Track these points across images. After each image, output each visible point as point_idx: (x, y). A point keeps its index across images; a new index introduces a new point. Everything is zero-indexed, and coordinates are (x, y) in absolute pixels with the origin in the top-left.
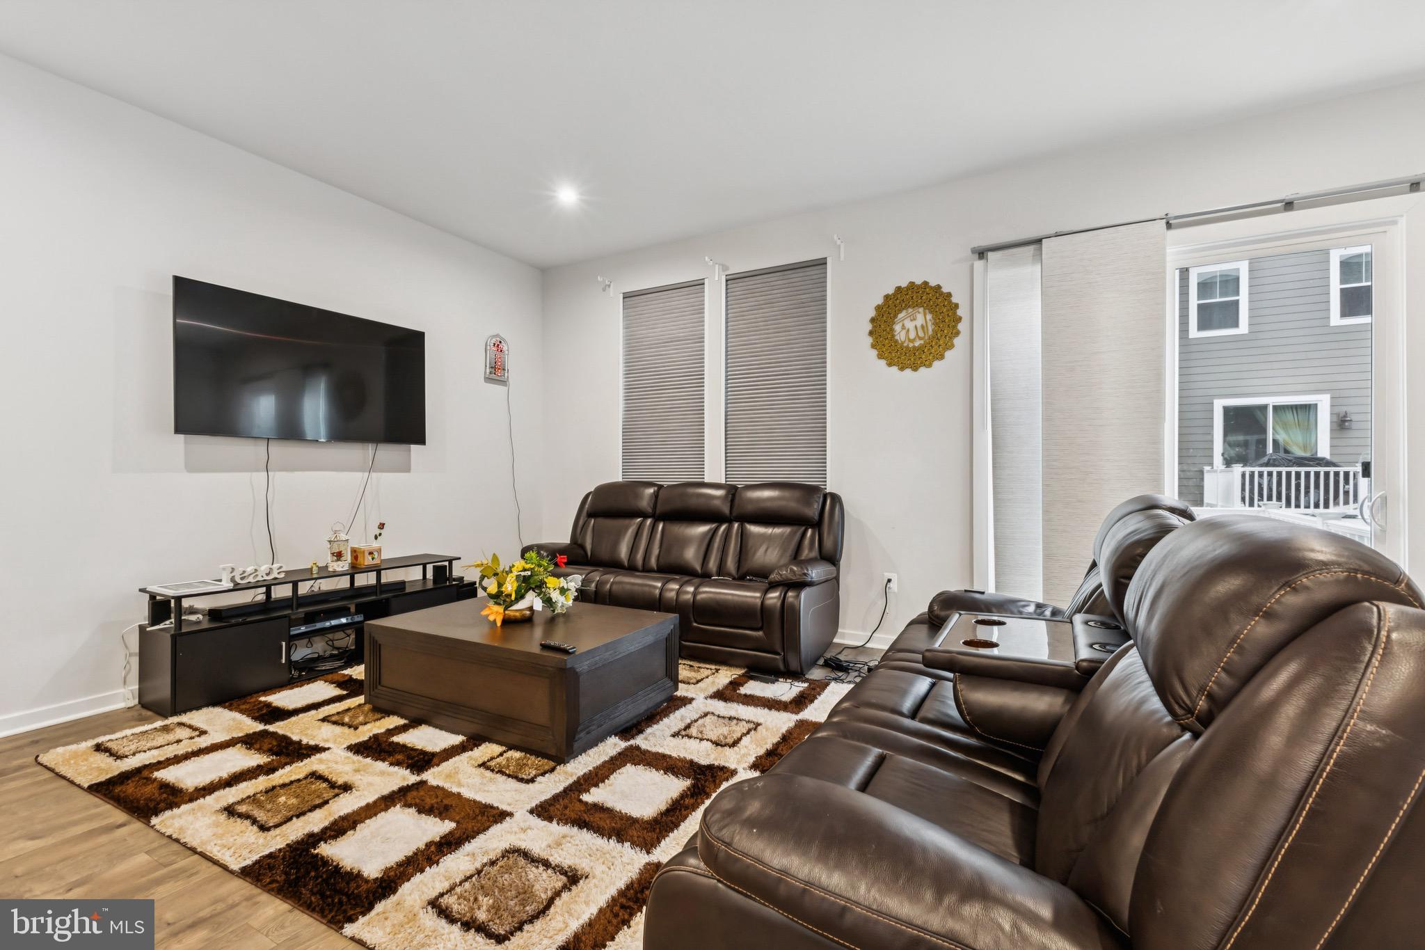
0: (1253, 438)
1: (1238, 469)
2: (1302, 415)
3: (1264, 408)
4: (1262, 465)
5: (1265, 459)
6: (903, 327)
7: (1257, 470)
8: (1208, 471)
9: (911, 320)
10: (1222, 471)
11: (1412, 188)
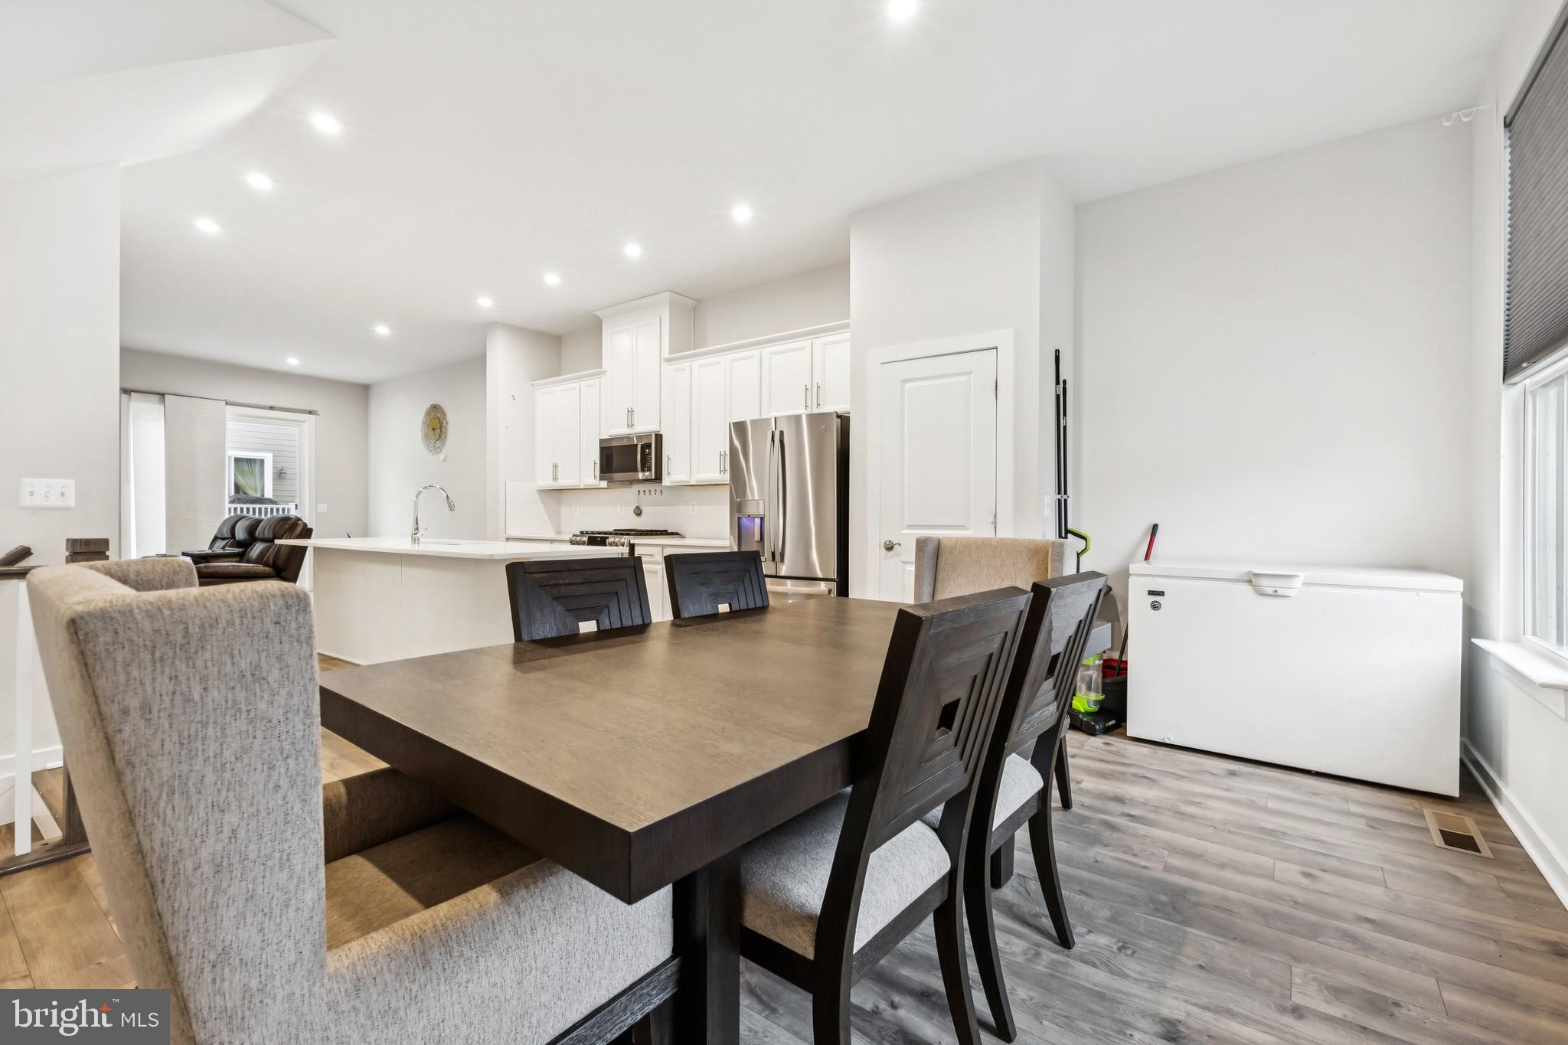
2: (254, 466)
11: (310, 413)
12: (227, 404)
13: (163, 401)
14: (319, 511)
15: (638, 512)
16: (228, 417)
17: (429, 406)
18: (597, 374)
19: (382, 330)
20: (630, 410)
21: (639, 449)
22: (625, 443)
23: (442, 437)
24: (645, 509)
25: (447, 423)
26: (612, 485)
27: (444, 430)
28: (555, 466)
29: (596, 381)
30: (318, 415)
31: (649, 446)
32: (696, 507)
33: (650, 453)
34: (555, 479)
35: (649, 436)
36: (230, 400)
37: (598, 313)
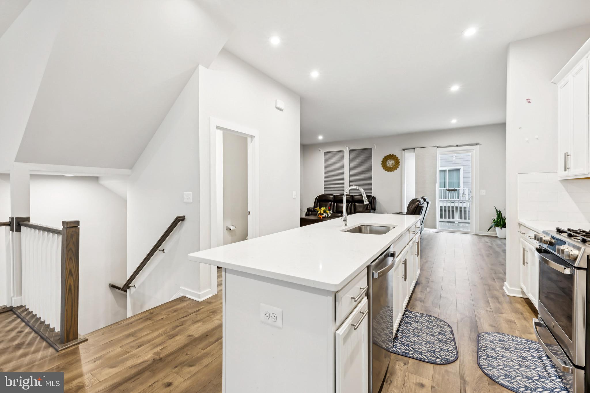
6: (388, 163)
9: (390, 162)
11: (477, 144)
12: (437, 148)
13: (414, 151)
14: (481, 194)
16: (438, 153)
19: (455, 88)
28: (568, 156)
30: (481, 145)
34: (569, 170)
36: (439, 145)
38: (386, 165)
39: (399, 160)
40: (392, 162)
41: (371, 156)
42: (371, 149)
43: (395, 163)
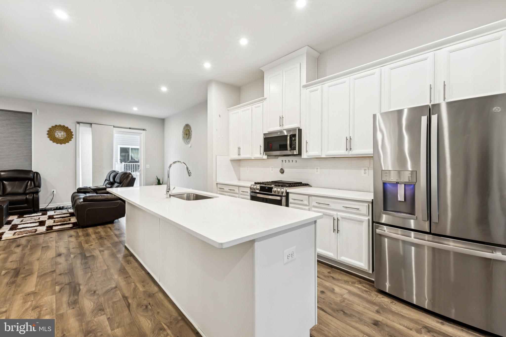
0: (127, 154)
1: (123, 163)
2: (136, 151)
3: (129, 148)
4: (128, 163)
5: (129, 161)
6: (58, 134)
7: (127, 164)
8: (116, 164)
9: (60, 133)
10: (120, 164)
11: (144, 130)
12: (114, 127)
13: (91, 126)
14: (147, 167)
15: (282, 171)
16: (114, 132)
17: (185, 125)
18: (262, 100)
19: (164, 89)
20: (281, 117)
21: (288, 138)
22: (279, 134)
23: (190, 137)
24: (285, 170)
25: (191, 131)
26: (269, 157)
27: (190, 134)
28: (239, 148)
29: (261, 104)
30: (146, 131)
31: (294, 136)
32: (319, 170)
33: (295, 140)
34: (239, 155)
35: (294, 130)
36: (116, 125)
37: (261, 69)
38: (55, 136)
39: (72, 132)
40: (62, 133)
41: (31, 123)
42: (31, 114)
43: (66, 135)
